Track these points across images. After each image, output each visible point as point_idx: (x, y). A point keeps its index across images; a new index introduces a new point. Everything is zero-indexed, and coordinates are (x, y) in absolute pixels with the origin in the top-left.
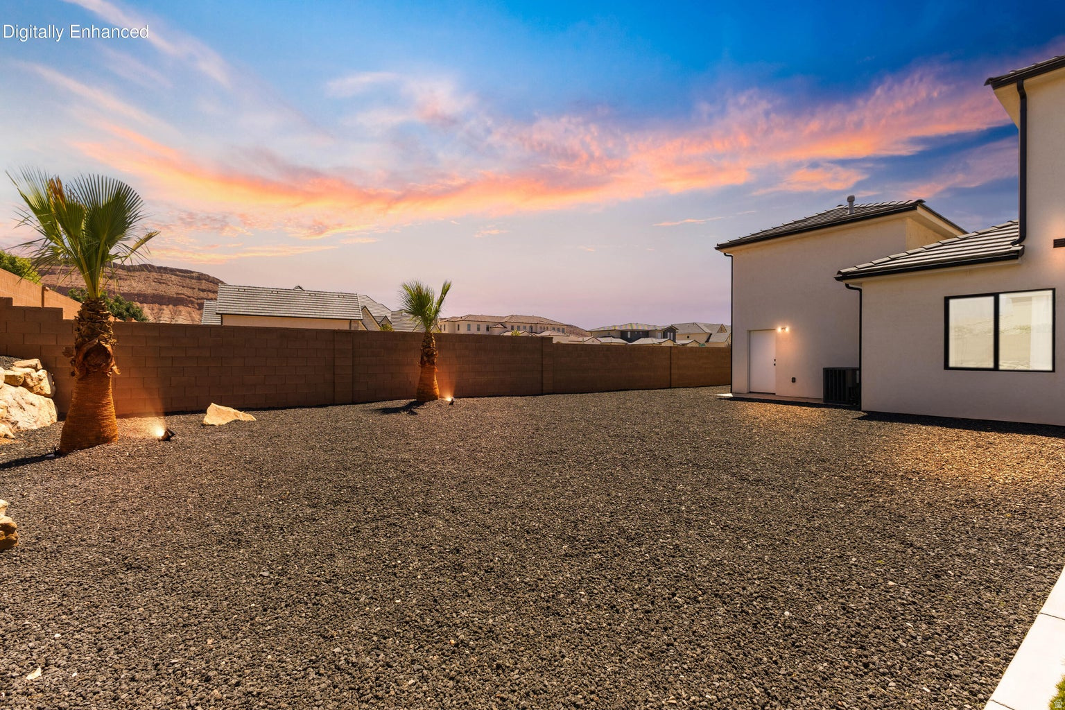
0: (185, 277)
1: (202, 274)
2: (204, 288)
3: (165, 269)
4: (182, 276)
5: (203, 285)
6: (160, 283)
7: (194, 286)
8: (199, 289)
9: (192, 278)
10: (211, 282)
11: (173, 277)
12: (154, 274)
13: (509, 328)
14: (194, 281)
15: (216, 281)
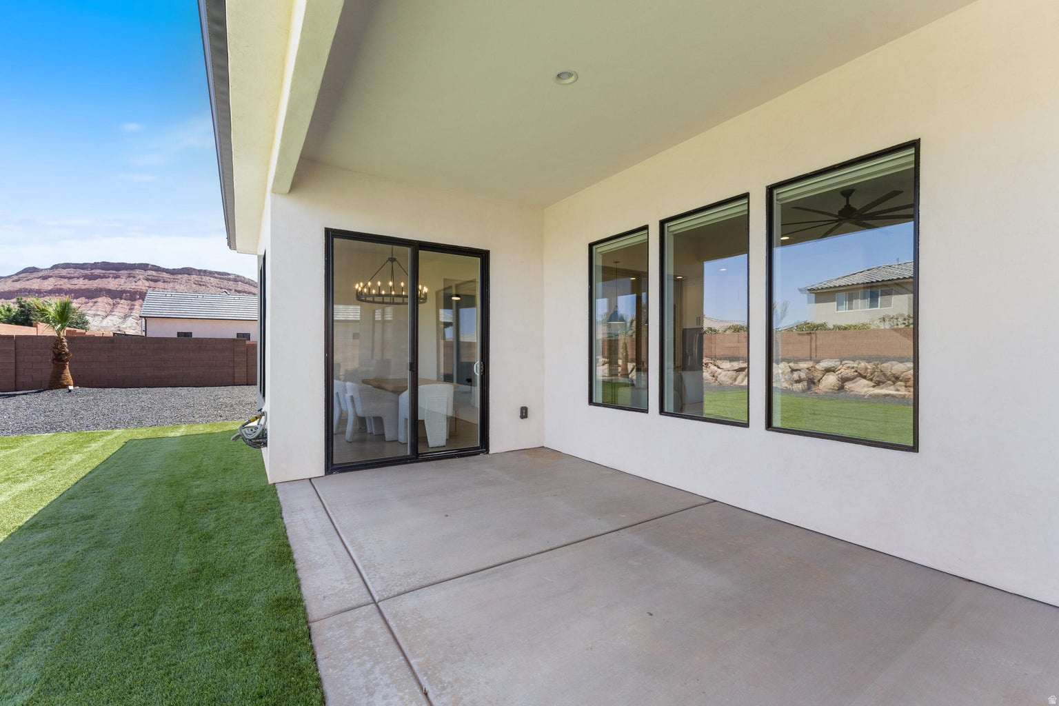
0: (223, 279)
1: (238, 276)
2: (240, 289)
3: (205, 271)
4: (220, 278)
5: (239, 286)
6: (200, 285)
7: (230, 288)
8: (235, 291)
9: (229, 280)
10: (246, 283)
11: (212, 279)
12: (195, 276)
14: (231, 283)
15: (251, 282)
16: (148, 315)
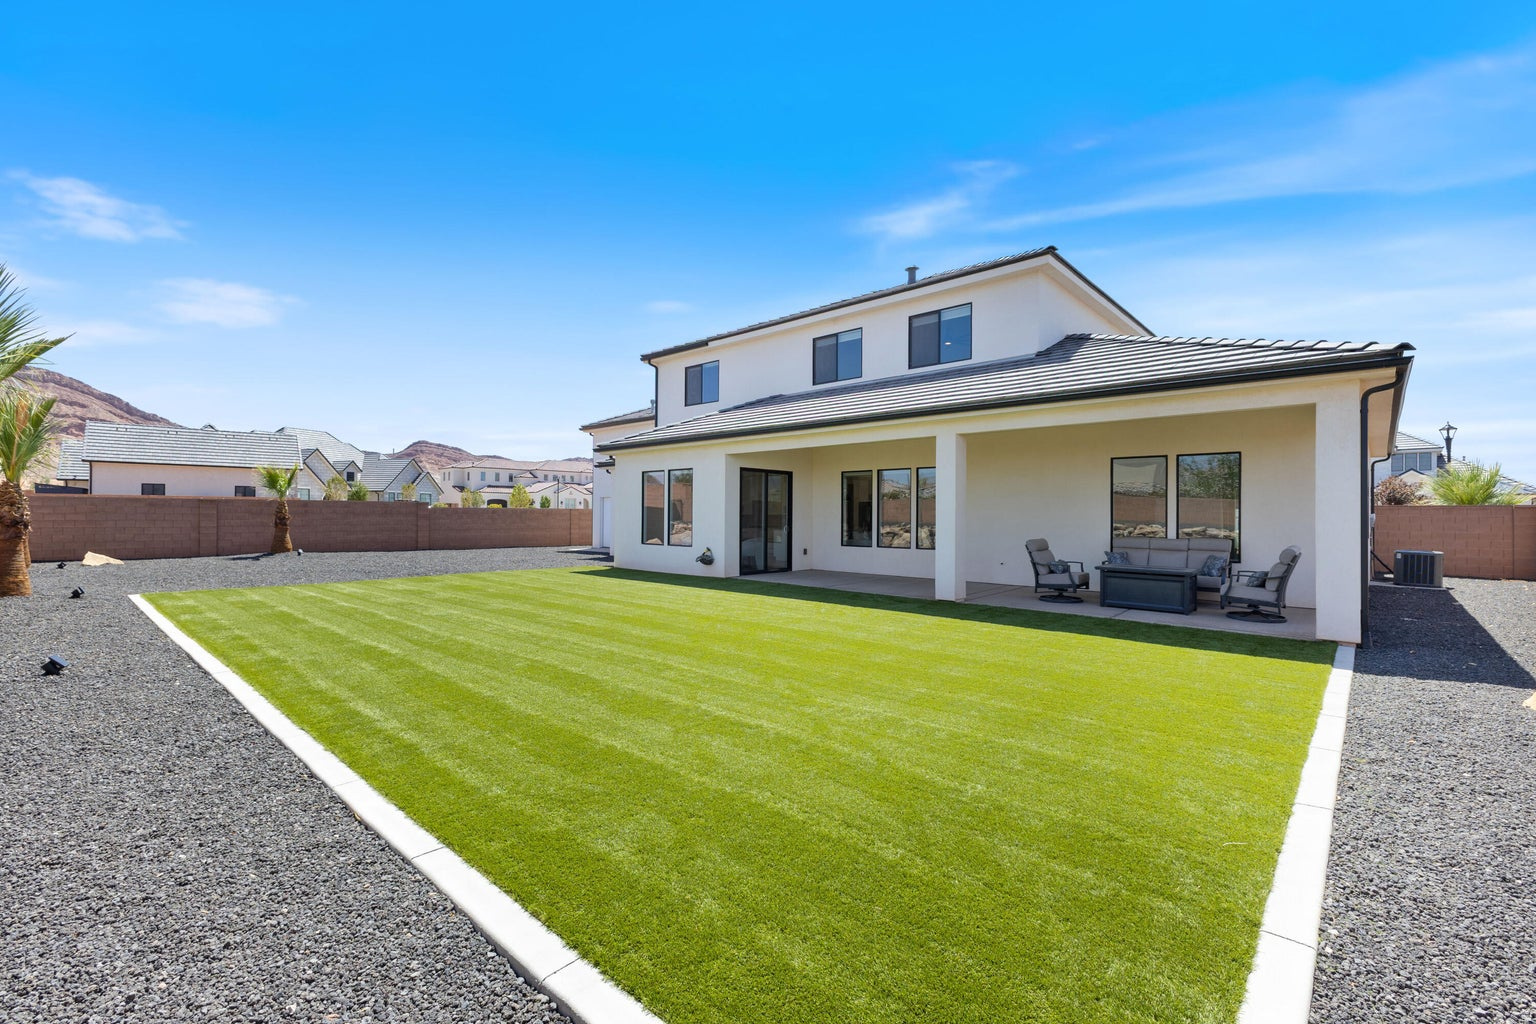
13: (541, 478)
16: (96, 459)
